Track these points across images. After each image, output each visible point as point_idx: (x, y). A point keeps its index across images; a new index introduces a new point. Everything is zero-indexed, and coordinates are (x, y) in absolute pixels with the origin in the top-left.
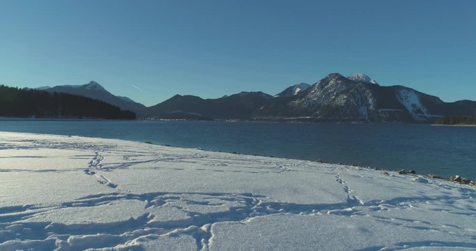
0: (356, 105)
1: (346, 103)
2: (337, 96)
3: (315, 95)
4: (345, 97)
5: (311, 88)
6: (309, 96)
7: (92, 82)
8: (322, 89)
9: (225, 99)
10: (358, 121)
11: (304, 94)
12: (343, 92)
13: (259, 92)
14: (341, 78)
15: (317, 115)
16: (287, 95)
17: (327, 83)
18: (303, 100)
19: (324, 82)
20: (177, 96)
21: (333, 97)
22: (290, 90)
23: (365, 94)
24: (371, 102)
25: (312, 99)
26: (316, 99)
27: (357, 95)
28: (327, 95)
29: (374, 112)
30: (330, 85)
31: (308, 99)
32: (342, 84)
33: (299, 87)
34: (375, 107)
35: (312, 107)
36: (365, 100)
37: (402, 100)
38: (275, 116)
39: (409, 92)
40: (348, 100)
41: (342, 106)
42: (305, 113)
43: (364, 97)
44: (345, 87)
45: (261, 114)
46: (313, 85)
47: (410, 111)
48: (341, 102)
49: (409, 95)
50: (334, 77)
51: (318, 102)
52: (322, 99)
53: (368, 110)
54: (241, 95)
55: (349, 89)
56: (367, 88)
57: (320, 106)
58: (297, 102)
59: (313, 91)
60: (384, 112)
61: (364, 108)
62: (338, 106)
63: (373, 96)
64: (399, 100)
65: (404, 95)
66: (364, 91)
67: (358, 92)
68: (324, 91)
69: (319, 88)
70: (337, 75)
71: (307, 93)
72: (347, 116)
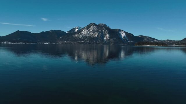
0: (102, 36)
1: (98, 36)
2: (94, 33)
3: (84, 32)
5: (83, 29)
6: (82, 32)
8: (88, 29)
9: (43, 33)
10: (103, 43)
11: (80, 31)
12: (96, 31)
13: (60, 30)
14: (95, 25)
15: (86, 41)
16: (72, 32)
18: (79, 34)
19: (88, 27)
20: (18, 31)
21: (92, 33)
22: (73, 30)
23: (105, 32)
24: (108, 36)
25: (84, 34)
26: (85, 34)
27: (102, 33)
28: (90, 32)
29: (109, 40)
30: (91, 28)
31: (82, 34)
32: (96, 28)
33: (77, 28)
34: (109, 38)
35: (84, 37)
36: (105, 35)
37: (119, 35)
38: (67, 41)
39: (122, 31)
40: (98, 34)
41: (96, 37)
42: (81, 40)
43: (105, 33)
44: (97, 29)
45: (61, 40)
46: (84, 28)
47: (123, 40)
48: (96, 35)
49: (122, 33)
50: (92, 25)
51: (86, 35)
52: (88, 34)
53: (106, 39)
54: (51, 31)
55: (99, 30)
56: (106, 30)
57: (87, 37)
58: (77, 35)
59: (84, 31)
60: (113, 40)
61: (105, 38)
62: (94, 37)
63: (108, 33)
64: (118, 35)
65: (120, 33)
66: (105, 31)
67: (102, 31)
68: (89, 31)
69: (86, 29)
70: (94, 24)
71: (81, 31)
72: (98, 41)
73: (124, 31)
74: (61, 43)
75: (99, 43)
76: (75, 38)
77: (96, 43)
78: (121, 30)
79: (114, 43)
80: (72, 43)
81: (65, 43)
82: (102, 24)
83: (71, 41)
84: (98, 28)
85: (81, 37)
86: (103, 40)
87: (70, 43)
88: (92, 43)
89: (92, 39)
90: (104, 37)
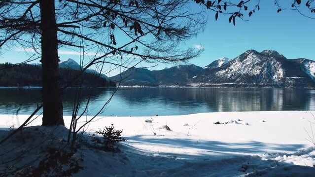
0: (269, 73)
1: (261, 72)
2: (253, 67)
3: (236, 67)
4: (260, 68)
5: (233, 61)
6: (232, 67)
7: (69, 59)
8: (241, 62)
9: (166, 71)
10: (271, 86)
11: (227, 66)
12: (259, 64)
13: (192, 65)
14: (256, 53)
15: (238, 82)
16: (214, 67)
17: (246, 57)
18: (227, 70)
19: (243, 57)
21: (251, 68)
22: (215, 63)
23: (276, 65)
24: (281, 72)
25: (234, 70)
26: (237, 69)
27: (269, 66)
28: (245, 67)
29: (283, 80)
30: (248, 58)
31: (231, 70)
32: (257, 58)
33: (223, 61)
34: (284, 75)
35: (234, 75)
36: (276, 70)
37: (305, 69)
38: (206, 83)
39: (311, 63)
40: (262, 70)
41: (257, 75)
42: (229, 80)
43: (275, 68)
44: (259, 60)
45: (195, 81)
46: (234, 59)
47: (312, 79)
48: (257, 72)
49: (311, 66)
50: (251, 53)
51: (239, 72)
52: (242, 70)
53: (278, 78)
54: (178, 67)
55: (263, 62)
56: (277, 60)
57: (240, 75)
58: (222, 73)
59: (234, 64)
60: (291, 80)
61: (275, 76)
62: (254, 75)
63: (282, 67)
65: (307, 66)
66: (275, 63)
67: (270, 64)
68: (244, 63)
69: (239, 61)
70: (253, 51)
71: (230, 65)
72: (262, 83)
74: (195, 86)
75: (264, 86)
76: (218, 77)
77: (257, 85)
78: (308, 61)
79: (294, 85)
80: (214, 86)
81: (201, 86)
82: (269, 51)
83: (211, 82)
84: (261, 59)
85: (229, 75)
86: (271, 80)
87: (210, 86)
88: (250, 86)
89: (249, 78)
90: (273, 74)
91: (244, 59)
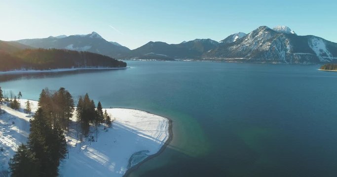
0: (277, 50)
1: (270, 48)
2: (264, 43)
3: (247, 42)
4: (270, 44)
5: (246, 36)
6: (244, 43)
7: (93, 33)
8: (253, 38)
9: (184, 45)
10: (278, 61)
11: (240, 41)
12: (268, 41)
13: (208, 40)
14: (268, 29)
15: (248, 57)
16: (229, 42)
18: (239, 45)
19: (255, 33)
21: (261, 44)
22: (231, 37)
23: (285, 41)
24: (289, 48)
25: (246, 45)
26: (248, 45)
27: (278, 43)
29: (290, 55)
30: (259, 35)
31: (242, 45)
33: (238, 35)
34: (291, 51)
35: (245, 51)
36: (285, 46)
38: (219, 57)
39: (319, 39)
40: (272, 46)
41: (267, 51)
42: (240, 55)
43: (285, 44)
44: (270, 36)
45: (209, 55)
47: (318, 55)
48: (266, 48)
49: (318, 42)
50: (263, 29)
51: (250, 47)
52: (253, 46)
53: (286, 54)
54: (195, 41)
55: (273, 38)
56: (286, 37)
57: (251, 50)
58: (234, 47)
59: (246, 40)
60: (297, 56)
61: (283, 52)
62: (263, 51)
63: (291, 43)
64: (310, 46)
67: (279, 41)
68: (255, 39)
69: (251, 37)
70: (265, 27)
71: (242, 41)
72: (270, 58)
73: (323, 40)
75: (272, 61)
76: (231, 52)
79: (299, 61)
83: (224, 56)
84: (272, 35)
85: (241, 50)
86: (279, 56)
87: (222, 60)
88: (259, 61)
89: (259, 54)
91: (256, 35)
